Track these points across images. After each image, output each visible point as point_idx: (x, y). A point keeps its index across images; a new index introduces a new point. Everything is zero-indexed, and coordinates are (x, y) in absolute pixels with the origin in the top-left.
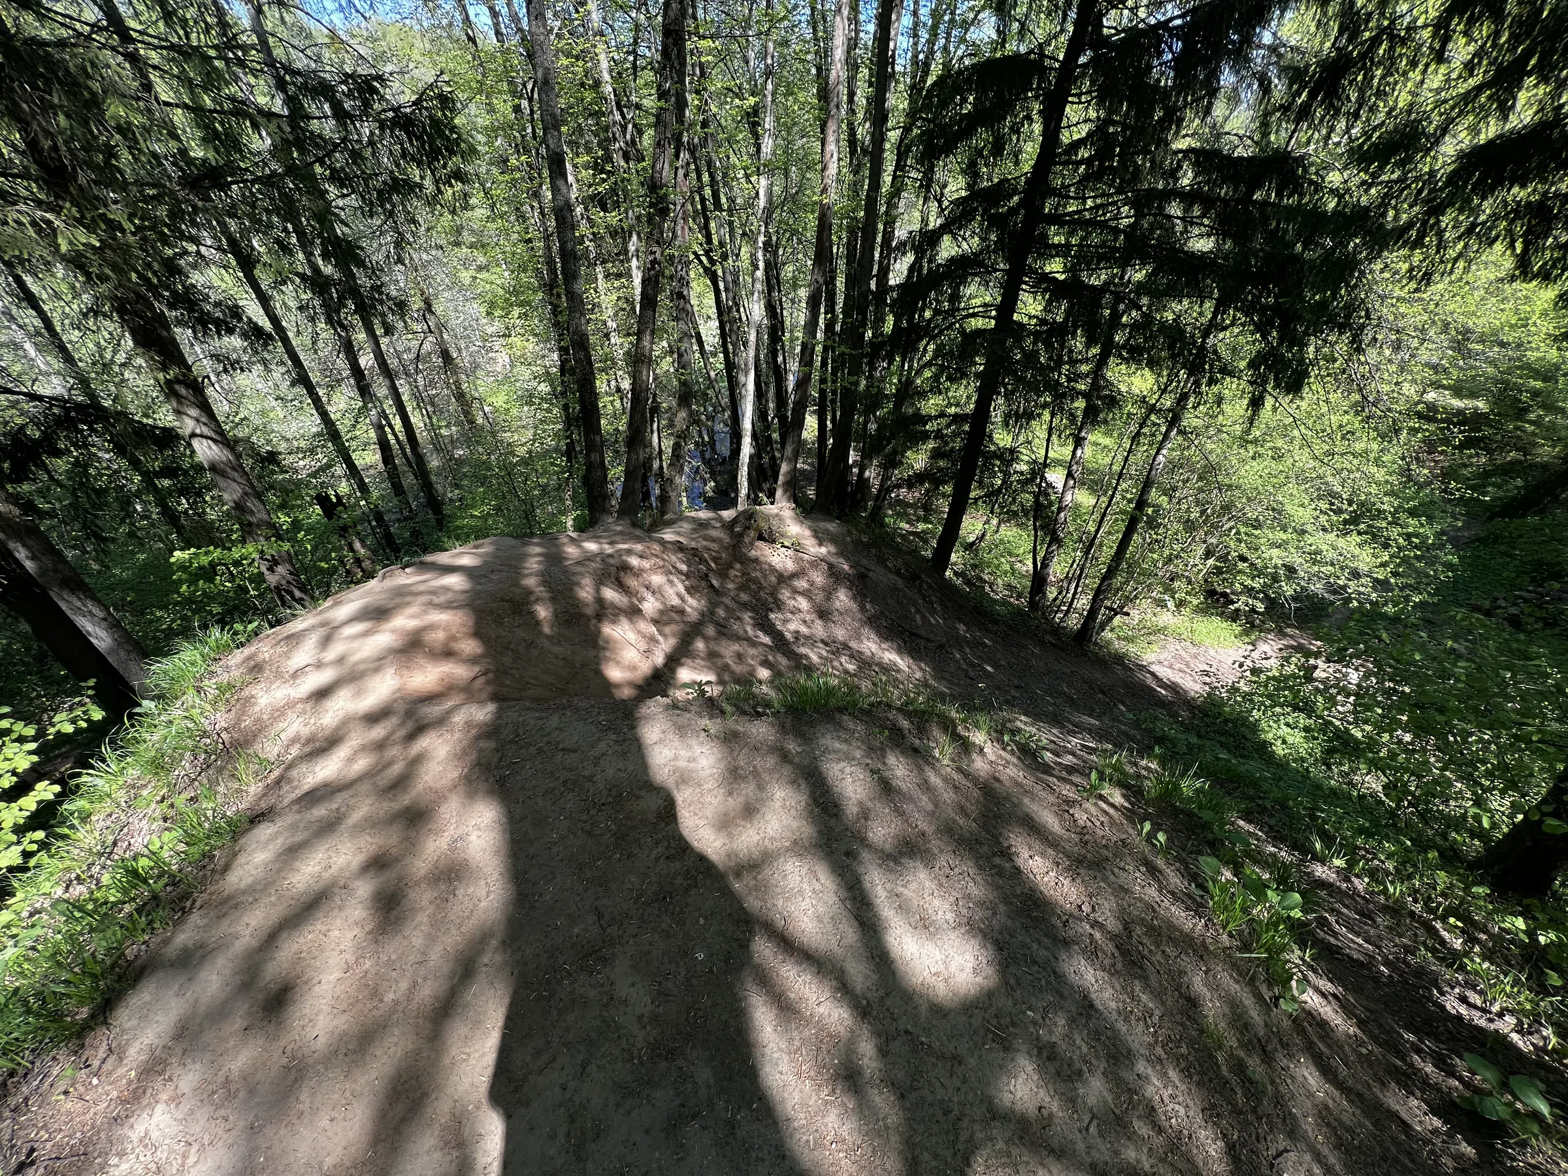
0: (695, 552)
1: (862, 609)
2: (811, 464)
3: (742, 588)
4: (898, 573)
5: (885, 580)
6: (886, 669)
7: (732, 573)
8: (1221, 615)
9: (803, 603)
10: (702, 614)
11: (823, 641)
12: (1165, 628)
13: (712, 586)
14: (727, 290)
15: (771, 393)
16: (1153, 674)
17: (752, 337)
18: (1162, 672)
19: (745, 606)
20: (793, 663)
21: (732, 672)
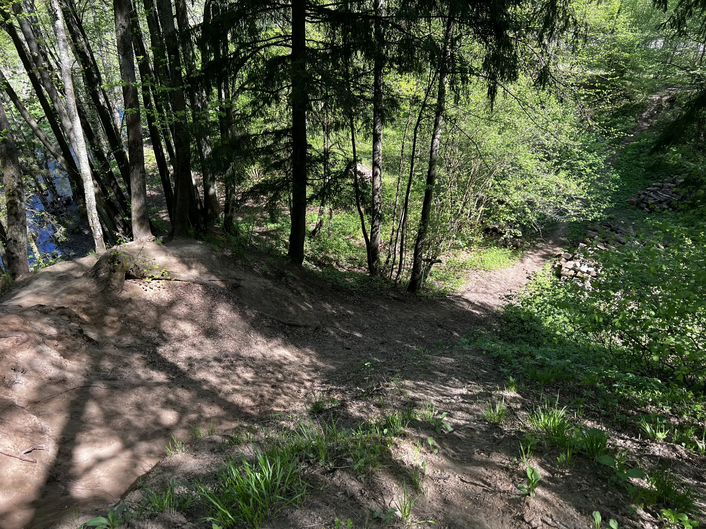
0: (62, 311)
1: (244, 316)
2: (158, 190)
3: (123, 331)
4: (265, 275)
5: (256, 285)
6: (279, 366)
7: (108, 319)
8: (497, 244)
9: (187, 328)
10: (87, 375)
11: (216, 359)
12: (464, 264)
13: (90, 340)
14: (28, 40)
15: (101, 132)
16: (467, 301)
17: (69, 85)
18: (472, 297)
19: (130, 349)
20: (194, 393)
21: (136, 428)
